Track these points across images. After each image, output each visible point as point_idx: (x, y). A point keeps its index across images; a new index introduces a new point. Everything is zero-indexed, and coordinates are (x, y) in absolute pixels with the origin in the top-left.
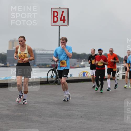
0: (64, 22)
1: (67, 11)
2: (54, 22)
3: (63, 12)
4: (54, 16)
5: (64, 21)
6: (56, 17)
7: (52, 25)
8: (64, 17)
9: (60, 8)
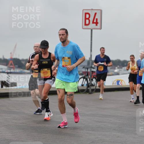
0: (97, 25)
1: (100, 13)
2: (86, 25)
3: (96, 14)
4: (86, 19)
5: (97, 23)
6: (88, 19)
7: (83, 28)
8: (97, 19)
9: (92, 9)
